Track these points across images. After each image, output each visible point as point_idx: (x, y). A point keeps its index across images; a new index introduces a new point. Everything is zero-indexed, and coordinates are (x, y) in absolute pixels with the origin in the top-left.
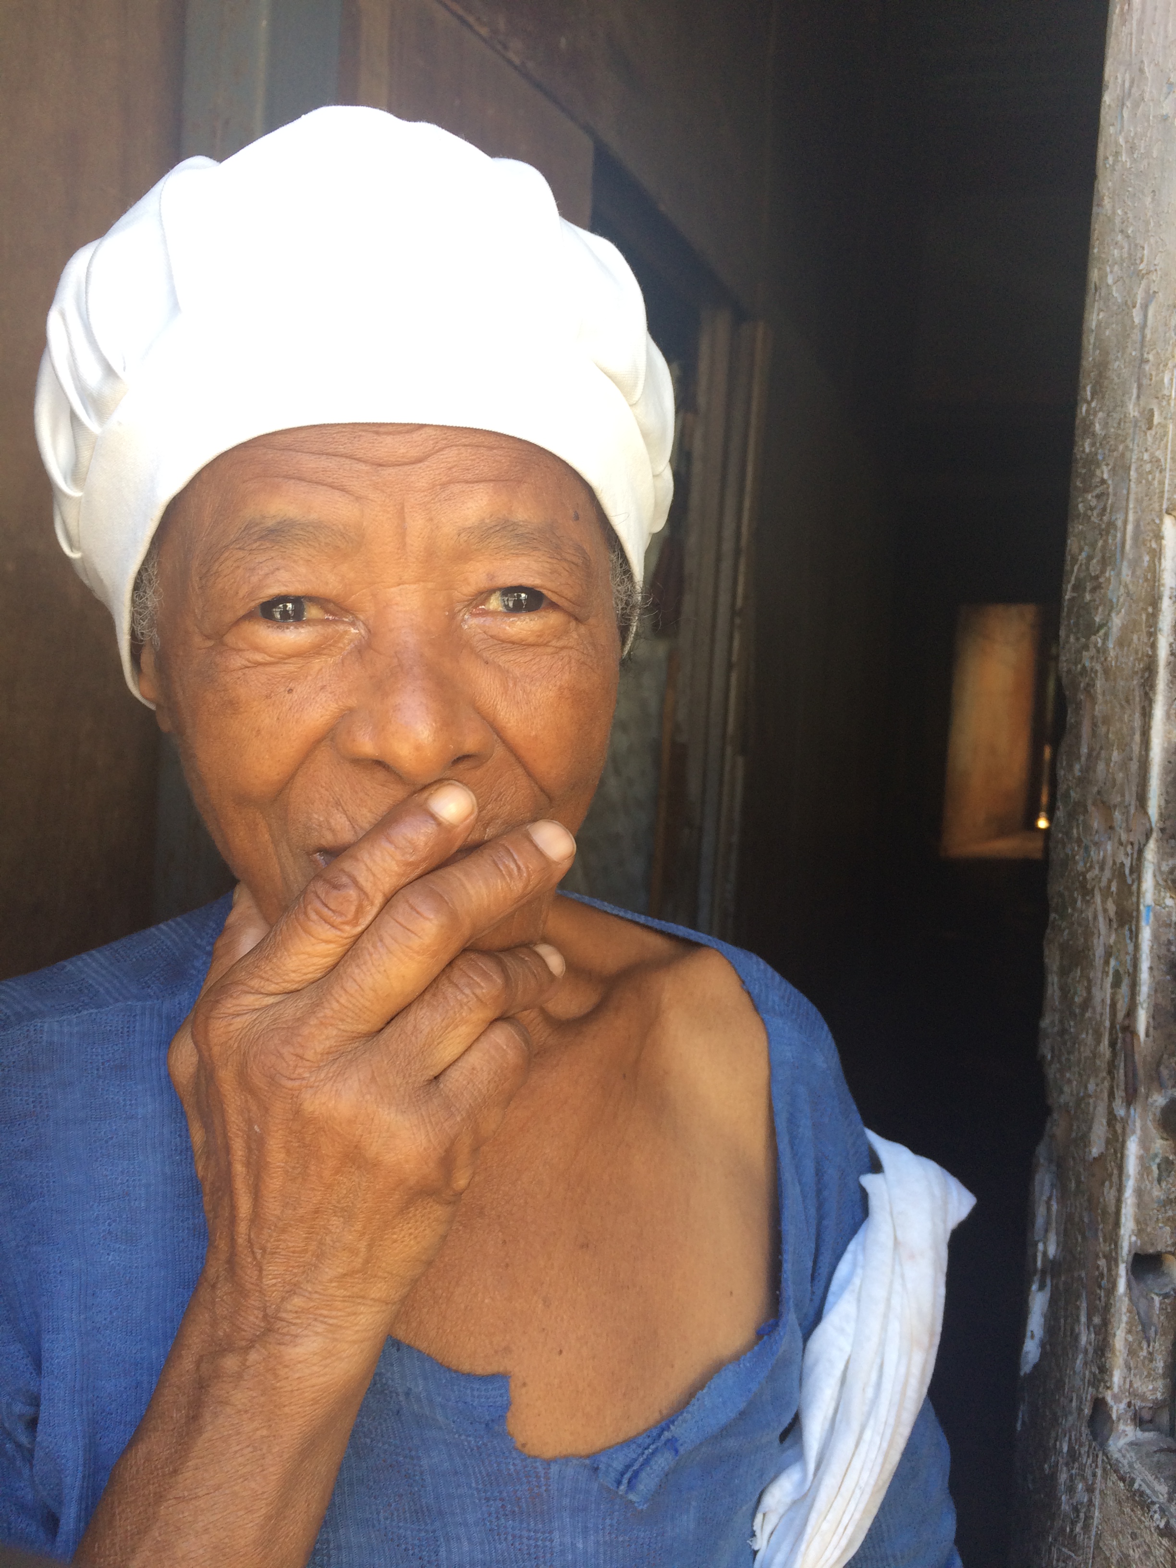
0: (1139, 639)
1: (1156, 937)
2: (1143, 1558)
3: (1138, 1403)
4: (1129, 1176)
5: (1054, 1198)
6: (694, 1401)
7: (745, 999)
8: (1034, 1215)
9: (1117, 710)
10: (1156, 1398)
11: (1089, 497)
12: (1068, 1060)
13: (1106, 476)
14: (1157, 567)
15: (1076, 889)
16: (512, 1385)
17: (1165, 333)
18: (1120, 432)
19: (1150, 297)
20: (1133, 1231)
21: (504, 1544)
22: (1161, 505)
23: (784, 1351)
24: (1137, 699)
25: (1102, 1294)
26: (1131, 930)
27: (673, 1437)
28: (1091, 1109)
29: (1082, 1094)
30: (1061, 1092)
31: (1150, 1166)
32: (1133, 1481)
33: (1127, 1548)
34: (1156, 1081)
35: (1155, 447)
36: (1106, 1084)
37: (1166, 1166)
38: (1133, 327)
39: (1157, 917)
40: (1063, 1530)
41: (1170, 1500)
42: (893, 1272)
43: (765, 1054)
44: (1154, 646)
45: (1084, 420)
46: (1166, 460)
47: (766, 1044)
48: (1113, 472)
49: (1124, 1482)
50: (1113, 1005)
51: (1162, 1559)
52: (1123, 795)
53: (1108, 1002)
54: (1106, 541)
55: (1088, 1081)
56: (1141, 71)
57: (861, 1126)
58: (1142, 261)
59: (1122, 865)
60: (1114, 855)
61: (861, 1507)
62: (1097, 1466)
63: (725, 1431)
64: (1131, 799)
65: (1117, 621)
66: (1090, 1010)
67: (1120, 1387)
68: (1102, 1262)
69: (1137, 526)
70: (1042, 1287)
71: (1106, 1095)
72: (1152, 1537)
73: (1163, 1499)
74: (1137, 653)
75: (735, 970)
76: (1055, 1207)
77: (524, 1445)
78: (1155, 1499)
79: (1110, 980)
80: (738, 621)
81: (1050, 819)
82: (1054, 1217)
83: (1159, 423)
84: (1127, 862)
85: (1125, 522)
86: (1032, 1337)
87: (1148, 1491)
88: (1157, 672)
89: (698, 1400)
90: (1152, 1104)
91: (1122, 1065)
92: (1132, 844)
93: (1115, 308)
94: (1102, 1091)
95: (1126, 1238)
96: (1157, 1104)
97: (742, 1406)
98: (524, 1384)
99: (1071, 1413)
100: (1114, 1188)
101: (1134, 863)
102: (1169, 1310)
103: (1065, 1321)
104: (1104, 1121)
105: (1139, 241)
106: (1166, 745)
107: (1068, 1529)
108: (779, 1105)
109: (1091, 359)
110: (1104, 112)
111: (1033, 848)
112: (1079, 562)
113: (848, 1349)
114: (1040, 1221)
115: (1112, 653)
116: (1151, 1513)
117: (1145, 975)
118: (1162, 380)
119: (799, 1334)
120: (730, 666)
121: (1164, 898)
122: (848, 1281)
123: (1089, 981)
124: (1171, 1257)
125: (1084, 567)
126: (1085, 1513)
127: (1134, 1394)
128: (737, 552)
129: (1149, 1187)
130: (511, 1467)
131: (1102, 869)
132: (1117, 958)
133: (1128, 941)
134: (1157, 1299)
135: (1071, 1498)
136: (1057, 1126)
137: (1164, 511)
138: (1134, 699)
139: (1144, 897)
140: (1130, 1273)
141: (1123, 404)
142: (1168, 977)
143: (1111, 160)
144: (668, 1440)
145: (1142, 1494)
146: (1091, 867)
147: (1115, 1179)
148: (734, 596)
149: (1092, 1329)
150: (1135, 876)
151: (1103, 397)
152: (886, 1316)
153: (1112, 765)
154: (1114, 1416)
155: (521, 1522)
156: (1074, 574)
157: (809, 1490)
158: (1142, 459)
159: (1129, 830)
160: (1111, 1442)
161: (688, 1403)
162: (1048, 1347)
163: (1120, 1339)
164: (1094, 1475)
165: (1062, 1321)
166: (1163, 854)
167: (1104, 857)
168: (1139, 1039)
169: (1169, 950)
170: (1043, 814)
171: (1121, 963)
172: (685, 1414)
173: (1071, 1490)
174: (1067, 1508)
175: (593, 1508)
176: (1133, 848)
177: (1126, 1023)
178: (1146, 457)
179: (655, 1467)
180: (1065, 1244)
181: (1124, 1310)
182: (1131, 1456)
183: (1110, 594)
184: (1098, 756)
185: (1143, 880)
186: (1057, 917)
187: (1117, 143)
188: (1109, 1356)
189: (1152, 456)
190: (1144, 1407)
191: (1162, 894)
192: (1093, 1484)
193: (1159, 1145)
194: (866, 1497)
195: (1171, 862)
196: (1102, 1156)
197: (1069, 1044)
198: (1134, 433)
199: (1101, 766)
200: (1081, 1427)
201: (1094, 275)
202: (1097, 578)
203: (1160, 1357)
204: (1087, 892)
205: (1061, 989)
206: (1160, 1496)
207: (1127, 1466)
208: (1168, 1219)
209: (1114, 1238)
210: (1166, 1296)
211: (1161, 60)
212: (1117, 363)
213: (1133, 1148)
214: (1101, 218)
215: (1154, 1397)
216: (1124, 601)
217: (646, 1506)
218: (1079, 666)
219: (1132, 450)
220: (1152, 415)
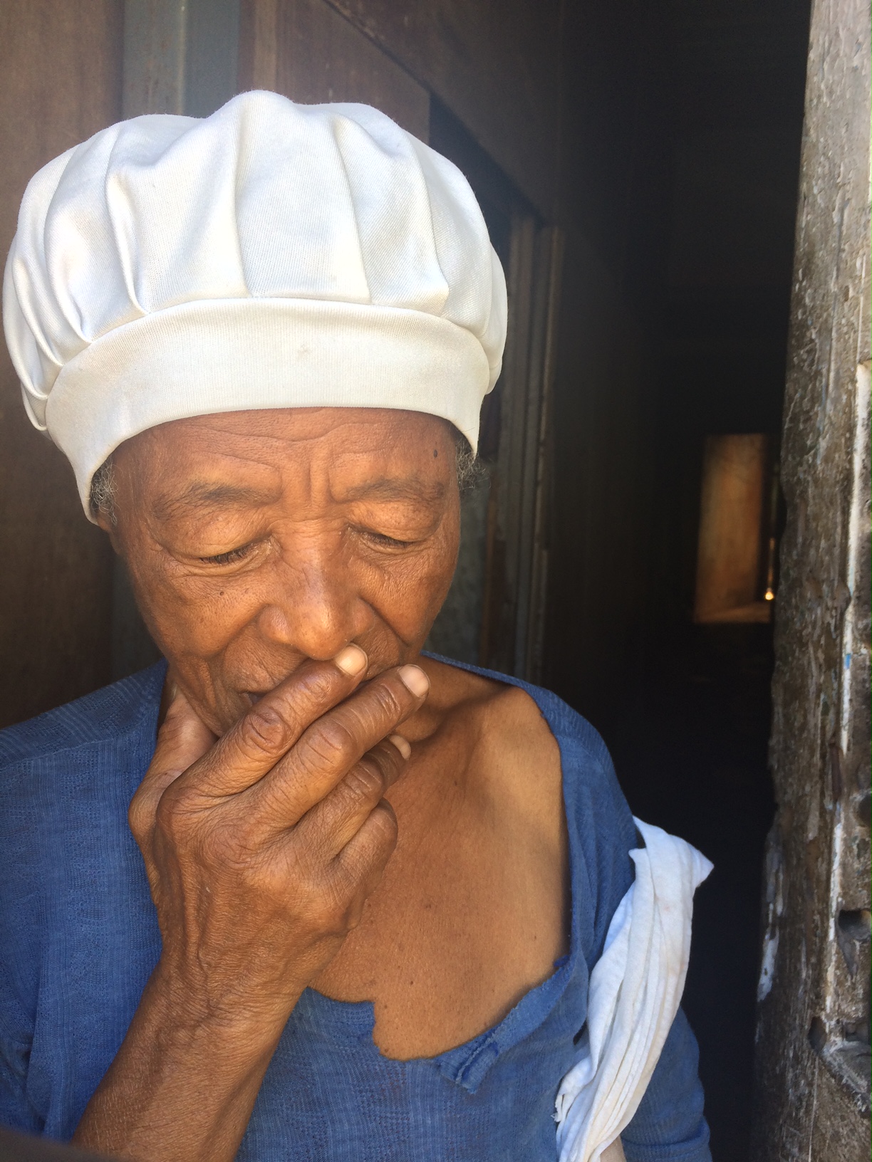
0: (839, 457)
1: (854, 677)
2: (850, 1134)
3: (845, 1021)
4: (836, 853)
5: (781, 870)
6: (509, 1016)
7: (543, 724)
8: (766, 883)
9: (824, 509)
10: (858, 1016)
11: (802, 352)
12: (790, 769)
13: (814, 337)
14: (853, 402)
15: (795, 643)
16: (377, 1008)
17: (857, 229)
18: (824, 303)
19: (845, 203)
20: (839, 893)
21: (374, 1123)
22: (855, 357)
23: (574, 977)
24: (839, 501)
25: (817, 941)
26: (835, 672)
27: (494, 1041)
28: (808, 805)
29: (800, 794)
30: (785, 793)
31: (852, 846)
32: (842, 1077)
33: (838, 1127)
34: (856, 784)
35: (850, 314)
36: (819, 786)
37: (863, 846)
38: (833, 225)
39: (855, 662)
40: (790, 1115)
41: (869, 1091)
42: (654, 919)
43: (558, 764)
44: (851, 462)
45: (797, 295)
46: (858, 324)
47: (559, 757)
48: (819, 333)
49: (835, 1078)
50: (823, 728)
51: (863, 1135)
52: (829, 573)
53: (820, 725)
54: (814, 385)
55: (805, 784)
56: (837, 34)
57: (630, 814)
58: (839, 176)
59: (829, 624)
60: (823, 617)
61: (633, 1089)
62: (814, 1068)
63: (533, 1036)
64: (834, 574)
65: (823, 444)
66: (806, 732)
67: (831, 1009)
68: (817, 917)
69: (837, 373)
70: (772, 937)
71: (818, 794)
72: (856, 1118)
73: (863, 1090)
74: (838, 468)
75: (537, 703)
76: (781, 877)
77: (386, 1051)
78: (858, 1091)
79: (821, 708)
80: (542, 450)
81: (775, 593)
82: (781, 883)
83: (853, 297)
84: (833, 622)
85: (829, 371)
86: (766, 973)
87: (853, 1085)
88: (853, 482)
89: (512, 1014)
90: (853, 801)
91: (830, 772)
92: (836, 608)
93: (820, 211)
94: (815, 791)
95: (835, 899)
96: (857, 800)
97: (543, 1018)
98: (386, 1007)
99: (795, 1028)
100: (825, 863)
101: (838, 623)
102: (867, 952)
103: (790, 961)
104: (817, 813)
105: (837, 161)
106: (860, 535)
107: (794, 1114)
108: (569, 801)
109: (801, 250)
110: (809, 65)
111: (762, 614)
112: (794, 401)
113: (622, 975)
114: (771, 888)
115: (820, 468)
116: (855, 1101)
117: (846, 705)
118: (855, 264)
119: (585, 966)
120: (536, 484)
121: (860, 648)
122: (621, 926)
123: (806, 711)
124: (868, 913)
125: (798, 404)
126: (807, 1102)
127: (841, 1013)
128: (541, 398)
129: (851, 861)
130: (377, 1067)
131: (814, 628)
132: (825, 694)
133: (834, 681)
134: (858, 944)
135: (796, 1091)
136: (783, 819)
137: (857, 362)
138: (836, 501)
139: (845, 648)
140: (837, 925)
141: (826, 283)
142: (864, 707)
143: (815, 101)
144: (491, 1045)
145: (848, 1087)
146: (806, 627)
147: (826, 855)
148: (539, 432)
149: (810, 966)
150: (838, 632)
151: (811, 278)
152: (649, 951)
153: (820, 550)
154: (827, 1030)
155: (386, 1106)
156: (791, 409)
157: (595, 1077)
158: (840, 324)
159: (833, 599)
160: (825, 1050)
161: (505, 1017)
162: (777, 980)
163: (831, 974)
164: (813, 1074)
165: (788, 961)
166: (859, 615)
167: (816, 618)
168: (842, 751)
169: (864, 687)
170: (769, 589)
171: (829, 697)
172: (502, 1025)
173: (796, 1085)
174: (793, 1098)
175: (437, 1094)
176: (836, 612)
177: (833, 741)
178: (844, 321)
179: (482, 1064)
180: (789, 905)
181: (833, 952)
182: (840, 1059)
183: (817, 425)
184: (810, 545)
185: (844, 635)
186: (781, 664)
187: (819, 88)
188: (823, 986)
189: (848, 321)
190: (849, 1023)
191: (859, 645)
192: (813, 1080)
193: (858, 830)
194: (636, 1082)
195: (865, 622)
196: (815, 839)
197: (790, 757)
198: (835, 303)
199: (812, 552)
200: (802, 1039)
201: (804, 187)
202: (808, 412)
203: (860, 986)
204: (803, 645)
205: (784, 716)
206: (862, 1089)
207: (837, 1068)
208: (866, 884)
209: (826, 900)
210: (864, 941)
211: (852, 26)
212: (821, 253)
213: (839, 833)
214: (808, 145)
215: (857, 1016)
216: (828, 429)
217: (476, 1091)
218: (795, 478)
219: (833, 317)
220: (848, 291)
